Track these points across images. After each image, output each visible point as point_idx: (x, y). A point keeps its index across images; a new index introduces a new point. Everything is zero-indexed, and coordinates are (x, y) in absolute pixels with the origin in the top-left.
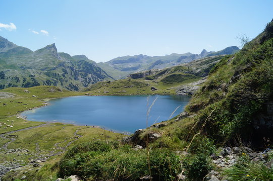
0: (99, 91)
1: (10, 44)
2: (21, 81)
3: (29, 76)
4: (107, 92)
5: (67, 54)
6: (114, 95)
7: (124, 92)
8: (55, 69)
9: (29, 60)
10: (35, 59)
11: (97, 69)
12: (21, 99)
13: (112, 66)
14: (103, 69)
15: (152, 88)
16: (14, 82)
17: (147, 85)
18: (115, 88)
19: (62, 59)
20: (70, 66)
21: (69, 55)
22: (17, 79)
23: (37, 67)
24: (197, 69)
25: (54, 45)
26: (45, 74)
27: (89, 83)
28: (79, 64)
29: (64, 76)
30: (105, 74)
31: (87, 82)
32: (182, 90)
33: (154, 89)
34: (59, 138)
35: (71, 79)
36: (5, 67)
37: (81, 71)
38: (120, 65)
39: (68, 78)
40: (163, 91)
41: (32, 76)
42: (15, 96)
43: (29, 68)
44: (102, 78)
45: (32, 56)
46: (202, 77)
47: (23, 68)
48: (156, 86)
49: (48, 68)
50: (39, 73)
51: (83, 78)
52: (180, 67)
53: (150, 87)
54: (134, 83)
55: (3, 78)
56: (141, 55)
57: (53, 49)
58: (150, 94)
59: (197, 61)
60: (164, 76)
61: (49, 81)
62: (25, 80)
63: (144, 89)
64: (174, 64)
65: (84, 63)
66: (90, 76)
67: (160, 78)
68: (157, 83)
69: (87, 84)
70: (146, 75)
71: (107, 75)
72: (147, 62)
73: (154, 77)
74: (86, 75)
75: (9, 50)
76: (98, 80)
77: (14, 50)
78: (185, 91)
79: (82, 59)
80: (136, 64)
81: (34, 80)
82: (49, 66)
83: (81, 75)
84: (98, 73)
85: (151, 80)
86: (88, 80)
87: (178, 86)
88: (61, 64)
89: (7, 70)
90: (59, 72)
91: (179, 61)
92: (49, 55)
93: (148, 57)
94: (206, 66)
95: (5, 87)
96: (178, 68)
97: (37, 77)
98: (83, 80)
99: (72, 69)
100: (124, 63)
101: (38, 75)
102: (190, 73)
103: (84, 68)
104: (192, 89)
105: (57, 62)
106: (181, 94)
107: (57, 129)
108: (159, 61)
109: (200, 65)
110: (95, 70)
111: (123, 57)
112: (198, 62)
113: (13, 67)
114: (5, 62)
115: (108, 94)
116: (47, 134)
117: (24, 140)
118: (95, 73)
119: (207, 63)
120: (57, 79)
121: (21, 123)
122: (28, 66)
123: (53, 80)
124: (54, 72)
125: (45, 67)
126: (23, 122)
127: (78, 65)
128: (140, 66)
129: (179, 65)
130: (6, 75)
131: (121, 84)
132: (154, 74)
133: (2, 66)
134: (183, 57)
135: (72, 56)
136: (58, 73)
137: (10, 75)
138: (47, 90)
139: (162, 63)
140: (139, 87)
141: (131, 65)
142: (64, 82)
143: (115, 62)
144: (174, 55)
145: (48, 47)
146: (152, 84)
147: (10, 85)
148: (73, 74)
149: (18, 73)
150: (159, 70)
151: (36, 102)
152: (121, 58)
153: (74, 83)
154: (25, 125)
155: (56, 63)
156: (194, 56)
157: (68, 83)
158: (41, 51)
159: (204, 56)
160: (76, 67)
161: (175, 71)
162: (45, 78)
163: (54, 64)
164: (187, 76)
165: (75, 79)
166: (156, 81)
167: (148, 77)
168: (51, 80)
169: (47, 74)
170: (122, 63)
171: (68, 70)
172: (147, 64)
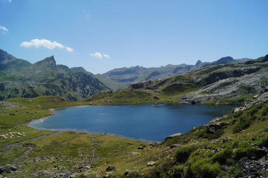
0: (102, 100)
1: (10, 57)
2: (21, 92)
3: (29, 88)
4: (111, 102)
5: (65, 66)
6: (118, 105)
7: (127, 102)
8: (53, 80)
9: (28, 72)
10: (34, 71)
11: (94, 81)
12: (26, 109)
13: (109, 78)
14: (101, 80)
15: (155, 98)
16: (13, 94)
17: (149, 94)
18: (118, 97)
19: (61, 71)
20: (68, 77)
21: (67, 67)
22: (17, 91)
23: (36, 79)
24: (198, 78)
25: (52, 58)
26: (44, 85)
27: (87, 94)
28: (78, 75)
29: (63, 88)
30: (102, 86)
31: (85, 93)
32: (185, 99)
33: (156, 98)
34: (80, 146)
35: (70, 91)
36: (5, 79)
37: (79, 82)
38: (117, 77)
39: (67, 90)
40: (166, 100)
41: (31, 87)
42: (20, 106)
43: (28, 80)
44: (100, 89)
45: (32, 68)
46: (202, 85)
47: (22, 80)
48: (158, 95)
49: (47, 79)
50: (39, 84)
51: (82, 89)
52: (180, 76)
53: (153, 96)
54: (137, 92)
55: (3, 90)
56: (138, 66)
57: (52, 62)
58: (154, 103)
59: (196, 71)
60: (165, 86)
61: (48, 92)
62: (24, 91)
63: (147, 98)
64: (170, 75)
65: (81, 75)
66: (88, 87)
67: (161, 88)
68: (159, 92)
69: (85, 95)
70: (147, 85)
71: (105, 86)
72: (144, 73)
73: (155, 86)
74: (84, 86)
75: (9, 63)
76: (96, 92)
77: (13, 63)
78: (188, 100)
79: (80, 71)
80: (133, 76)
81: (33, 91)
82: (48, 78)
83: (80, 86)
84: (96, 84)
85: (153, 89)
86: (86, 91)
87: (181, 95)
88: (60, 76)
89: (6, 82)
90: (58, 83)
91: (175, 72)
92: (48, 67)
93: (145, 68)
94: (205, 76)
95: (5, 99)
96: (178, 78)
97: (36, 88)
98: (81, 91)
99: (70, 80)
100: (121, 74)
101: (37, 86)
102: (191, 82)
103: (82, 80)
104: (194, 98)
105: (56, 73)
106: (184, 102)
107: (72, 137)
108: (155, 72)
109: (200, 74)
110: (93, 82)
111: (120, 69)
112: (198, 72)
113: (13, 79)
114: (5, 74)
115: (112, 104)
116: (63, 142)
117: (43, 148)
118: (93, 85)
119: (206, 72)
120: (56, 90)
121: (32, 132)
122: (27, 78)
123: (52, 91)
124: (53, 83)
125: (44, 79)
126: (34, 131)
127: (76, 77)
128: (136, 77)
129: (179, 75)
130: (5, 87)
131: (124, 94)
132: (154, 84)
133: (1, 78)
134: (179, 68)
135: (70, 68)
136: (56, 84)
137: (10, 87)
138: (51, 100)
139: (158, 74)
140: (142, 96)
141: (128, 77)
142: (63, 94)
143: (112, 73)
144: (169, 66)
145: (47, 60)
146: (154, 93)
147: (9, 97)
148: (71, 85)
149: (18, 85)
150: (159, 80)
151: (42, 112)
152: (118, 69)
153: (73, 94)
154: (37, 134)
155: (55, 75)
156: (189, 67)
157: (67, 95)
158: (40, 63)
159: (199, 67)
160: (74, 79)
161: (176, 81)
162: (44, 89)
163: (53, 76)
164: (187, 85)
165: (74, 90)
166: (158, 90)
167: (149, 87)
168: (50, 92)
169: (46, 86)
170: (119, 75)
171: (67, 81)
172: (144, 75)
